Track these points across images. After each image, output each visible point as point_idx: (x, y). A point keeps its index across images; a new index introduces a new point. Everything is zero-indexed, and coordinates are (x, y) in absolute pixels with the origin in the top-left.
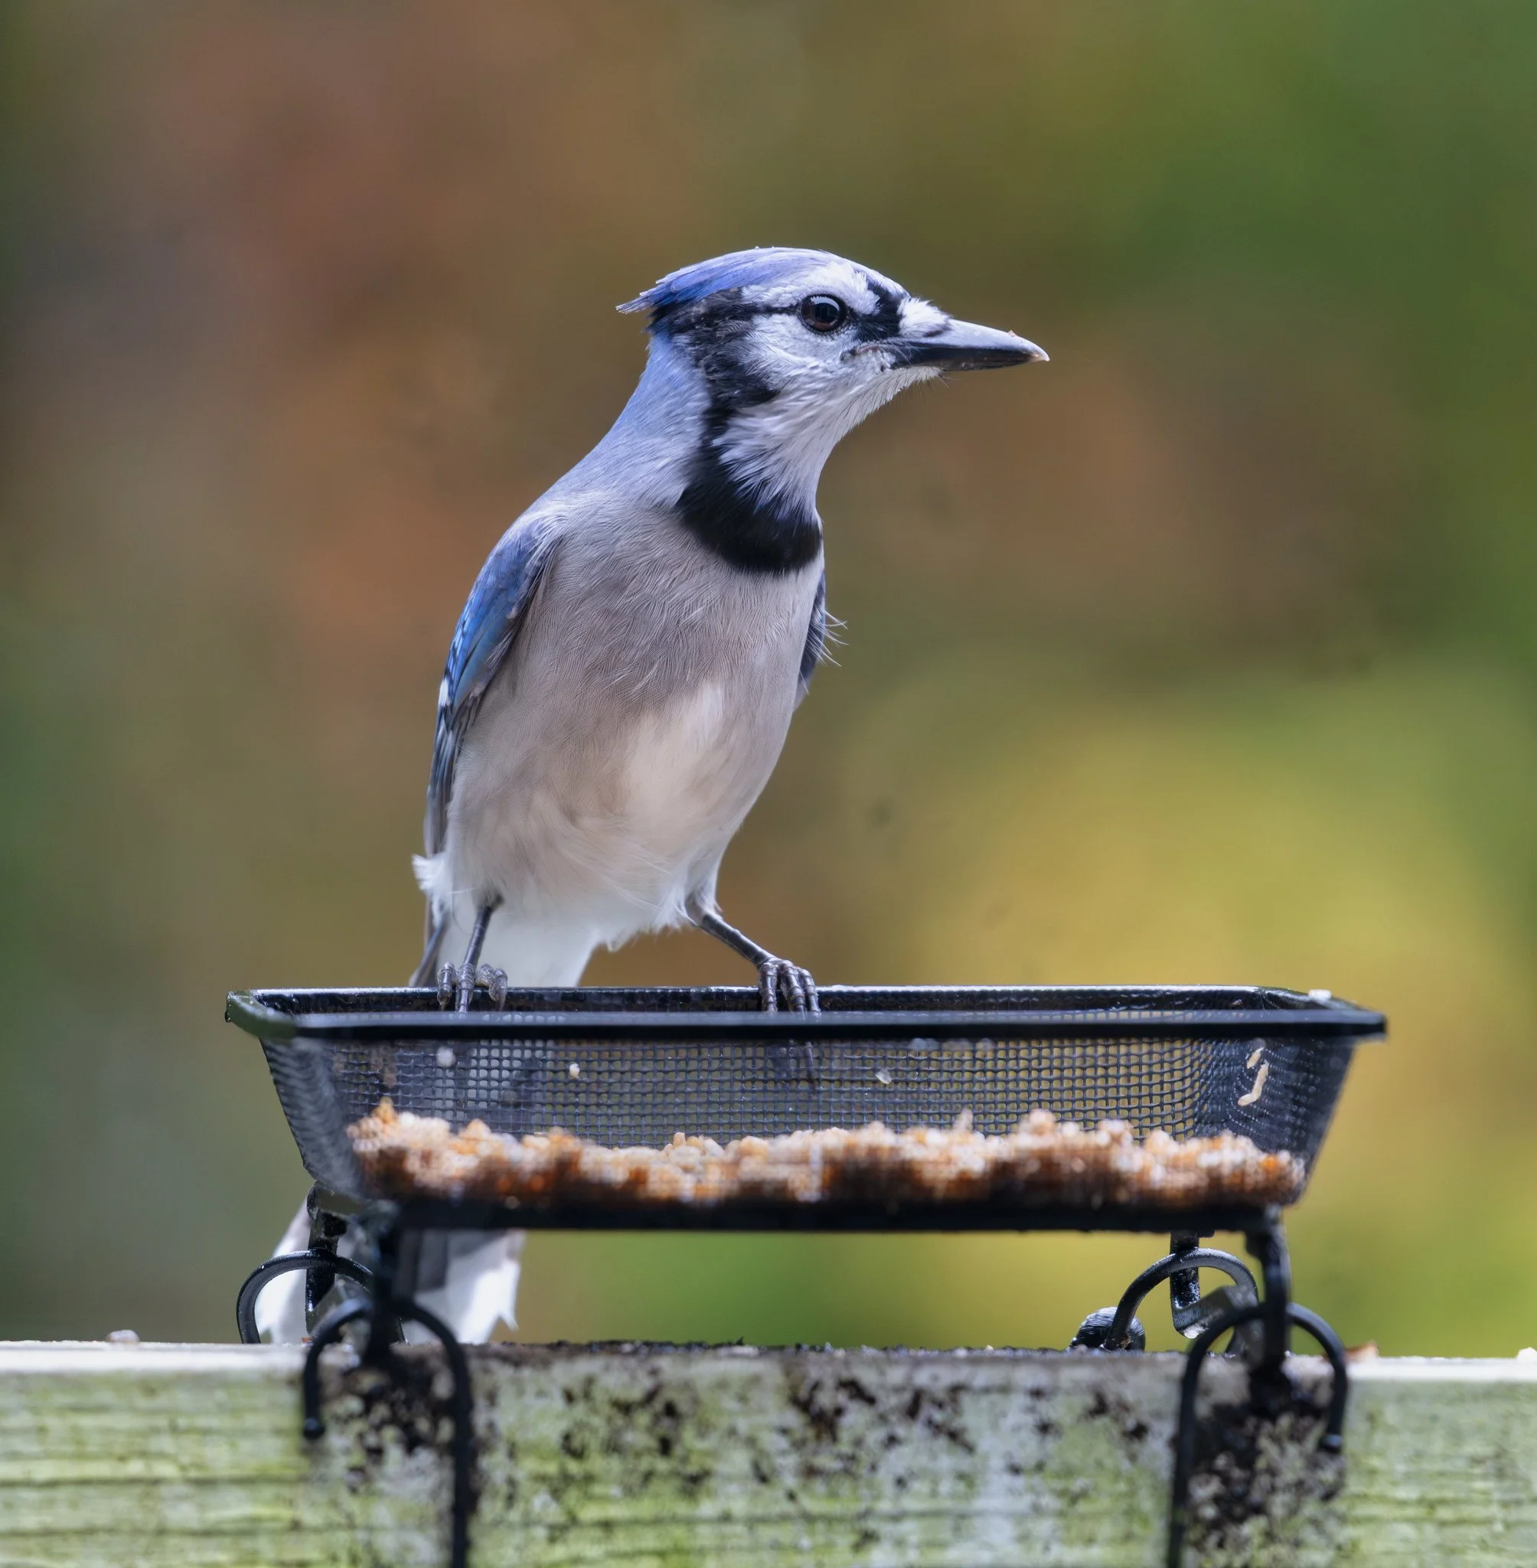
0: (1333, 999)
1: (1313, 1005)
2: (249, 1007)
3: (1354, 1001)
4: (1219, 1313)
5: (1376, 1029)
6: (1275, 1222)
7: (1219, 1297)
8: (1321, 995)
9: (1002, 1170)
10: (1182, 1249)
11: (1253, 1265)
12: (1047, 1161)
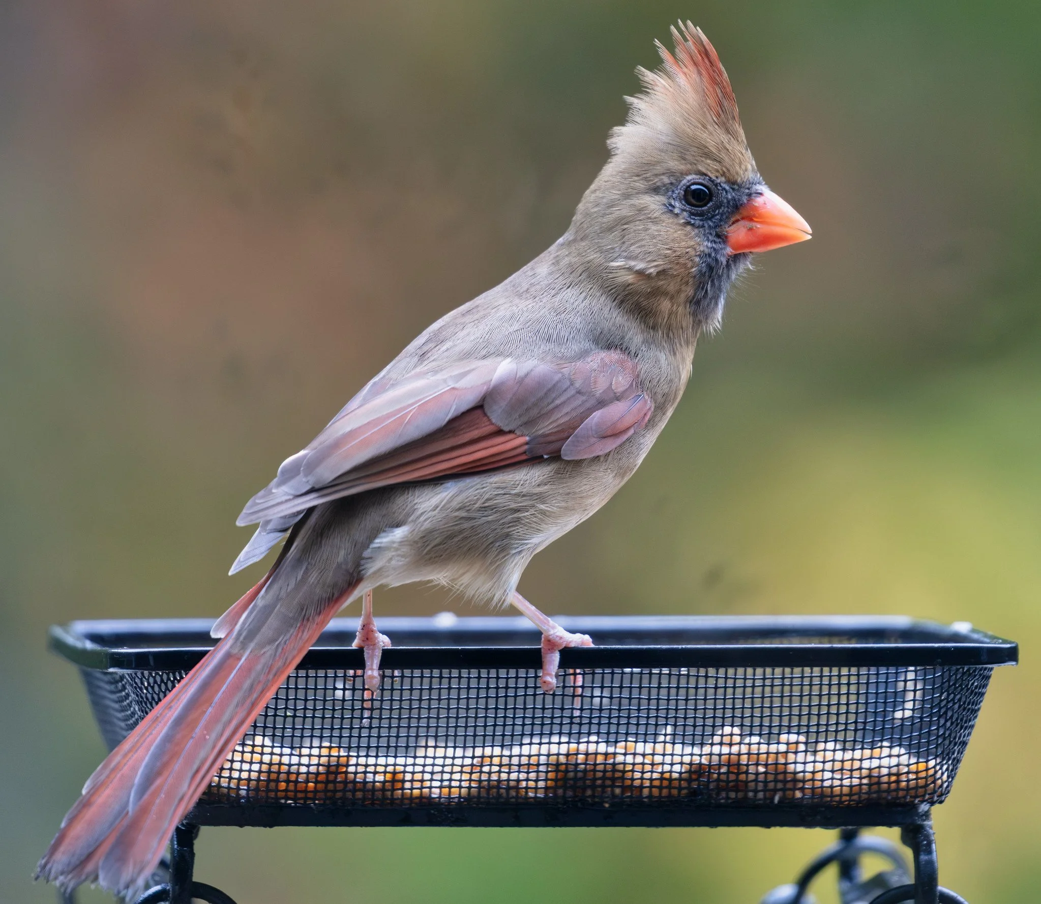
0: (974, 631)
1: (956, 637)
2: (70, 640)
3: (990, 633)
4: (878, 892)
5: (1010, 655)
6: (927, 815)
7: (879, 880)
8: (962, 627)
9: (697, 772)
10: (848, 837)
11: (908, 853)
12: (734, 765)
